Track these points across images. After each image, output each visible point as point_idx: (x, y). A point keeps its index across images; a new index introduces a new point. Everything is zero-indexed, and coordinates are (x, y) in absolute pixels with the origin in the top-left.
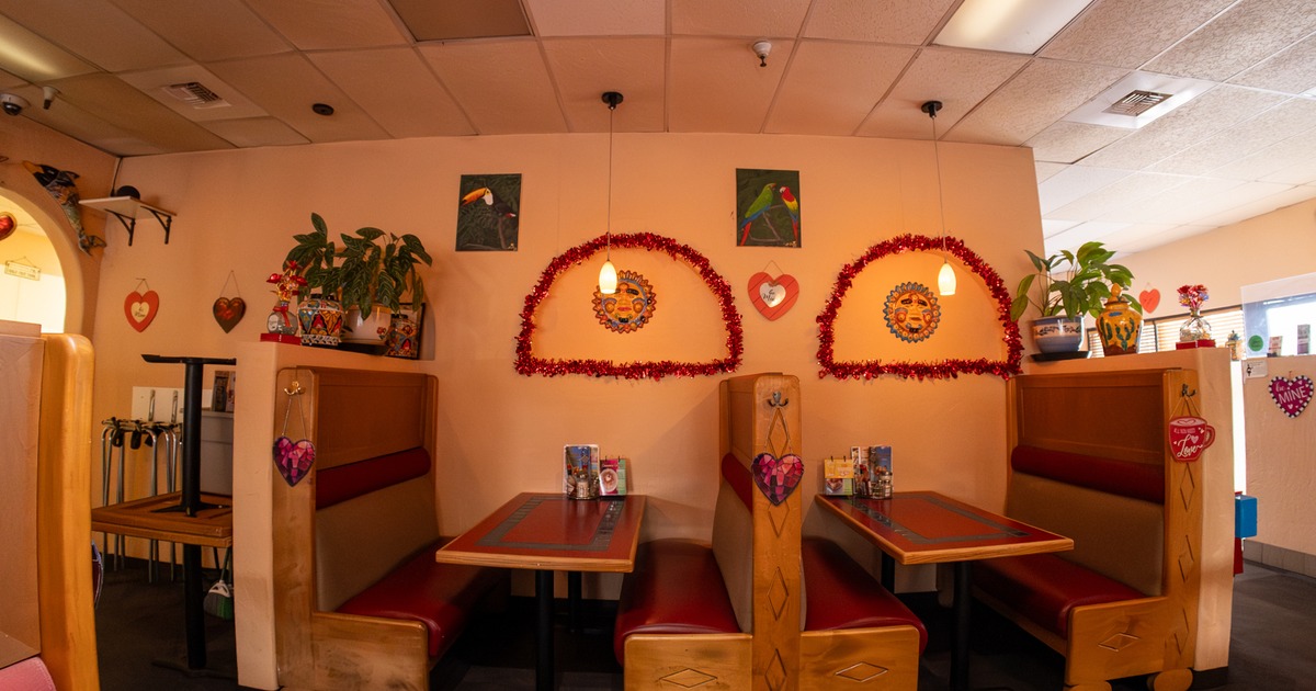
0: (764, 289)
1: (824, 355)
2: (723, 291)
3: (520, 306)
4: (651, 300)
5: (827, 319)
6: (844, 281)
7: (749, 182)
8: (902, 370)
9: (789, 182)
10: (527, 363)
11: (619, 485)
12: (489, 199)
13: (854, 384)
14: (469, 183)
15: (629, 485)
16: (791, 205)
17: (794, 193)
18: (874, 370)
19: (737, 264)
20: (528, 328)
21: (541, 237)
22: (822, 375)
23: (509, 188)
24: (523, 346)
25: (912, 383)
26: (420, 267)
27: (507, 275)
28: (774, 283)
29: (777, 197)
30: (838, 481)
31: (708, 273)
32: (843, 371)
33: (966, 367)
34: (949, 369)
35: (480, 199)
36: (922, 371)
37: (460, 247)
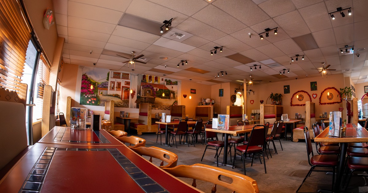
0: (314, 95)
1: (320, 102)
2: (310, 96)
3: (291, 99)
4: (303, 97)
5: (320, 98)
6: (322, 94)
7: (312, 83)
8: (328, 104)
9: (316, 83)
10: (292, 105)
11: (300, 117)
12: (287, 88)
13: (323, 106)
14: (285, 86)
15: (301, 117)
16: (316, 85)
17: (316, 84)
18: (325, 104)
19: (311, 93)
20: (292, 101)
21: (292, 92)
22: (320, 105)
23: (288, 86)
24: (291, 103)
25: (329, 105)
26: (281, 97)
27: (289, 96)
28: (315, 95)
29: (314, 85)
30: (321, 116)
31: (308, 94)
32: (322, 104)
33: (335, 103)
34: (333, 103)
35: (286, 88)
36: (330, 103)
37: (284, 93)
